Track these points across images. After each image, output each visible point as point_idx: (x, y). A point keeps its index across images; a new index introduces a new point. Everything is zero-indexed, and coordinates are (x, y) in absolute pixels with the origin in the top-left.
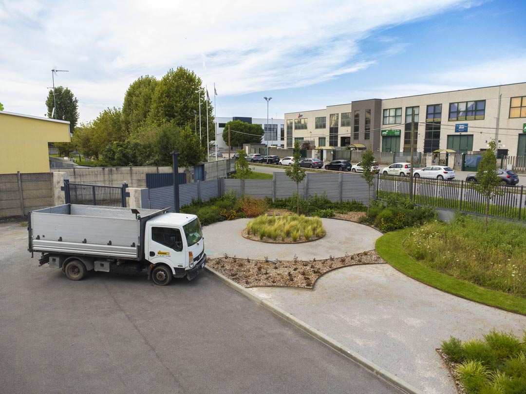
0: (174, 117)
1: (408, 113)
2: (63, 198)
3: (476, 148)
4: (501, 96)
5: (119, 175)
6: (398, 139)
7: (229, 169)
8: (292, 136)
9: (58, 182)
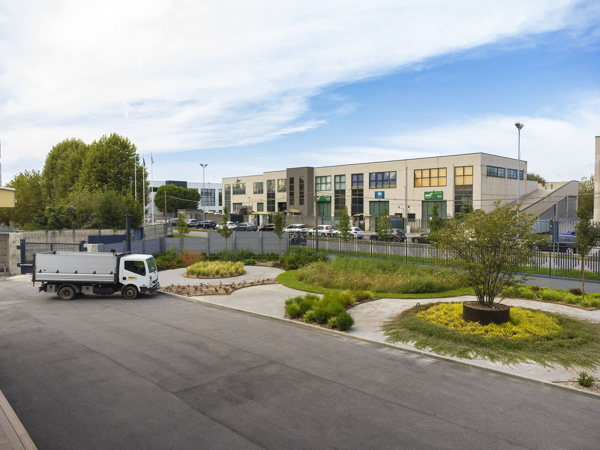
0: (107, 182)
1: (337, 181)
2: (18, 256)
3: (392, 213)
4: (407, 168)
5: (62, 237)
6: (329, 204)
7: (167, 232)
8: (230, 202)
9: (14, 242)
